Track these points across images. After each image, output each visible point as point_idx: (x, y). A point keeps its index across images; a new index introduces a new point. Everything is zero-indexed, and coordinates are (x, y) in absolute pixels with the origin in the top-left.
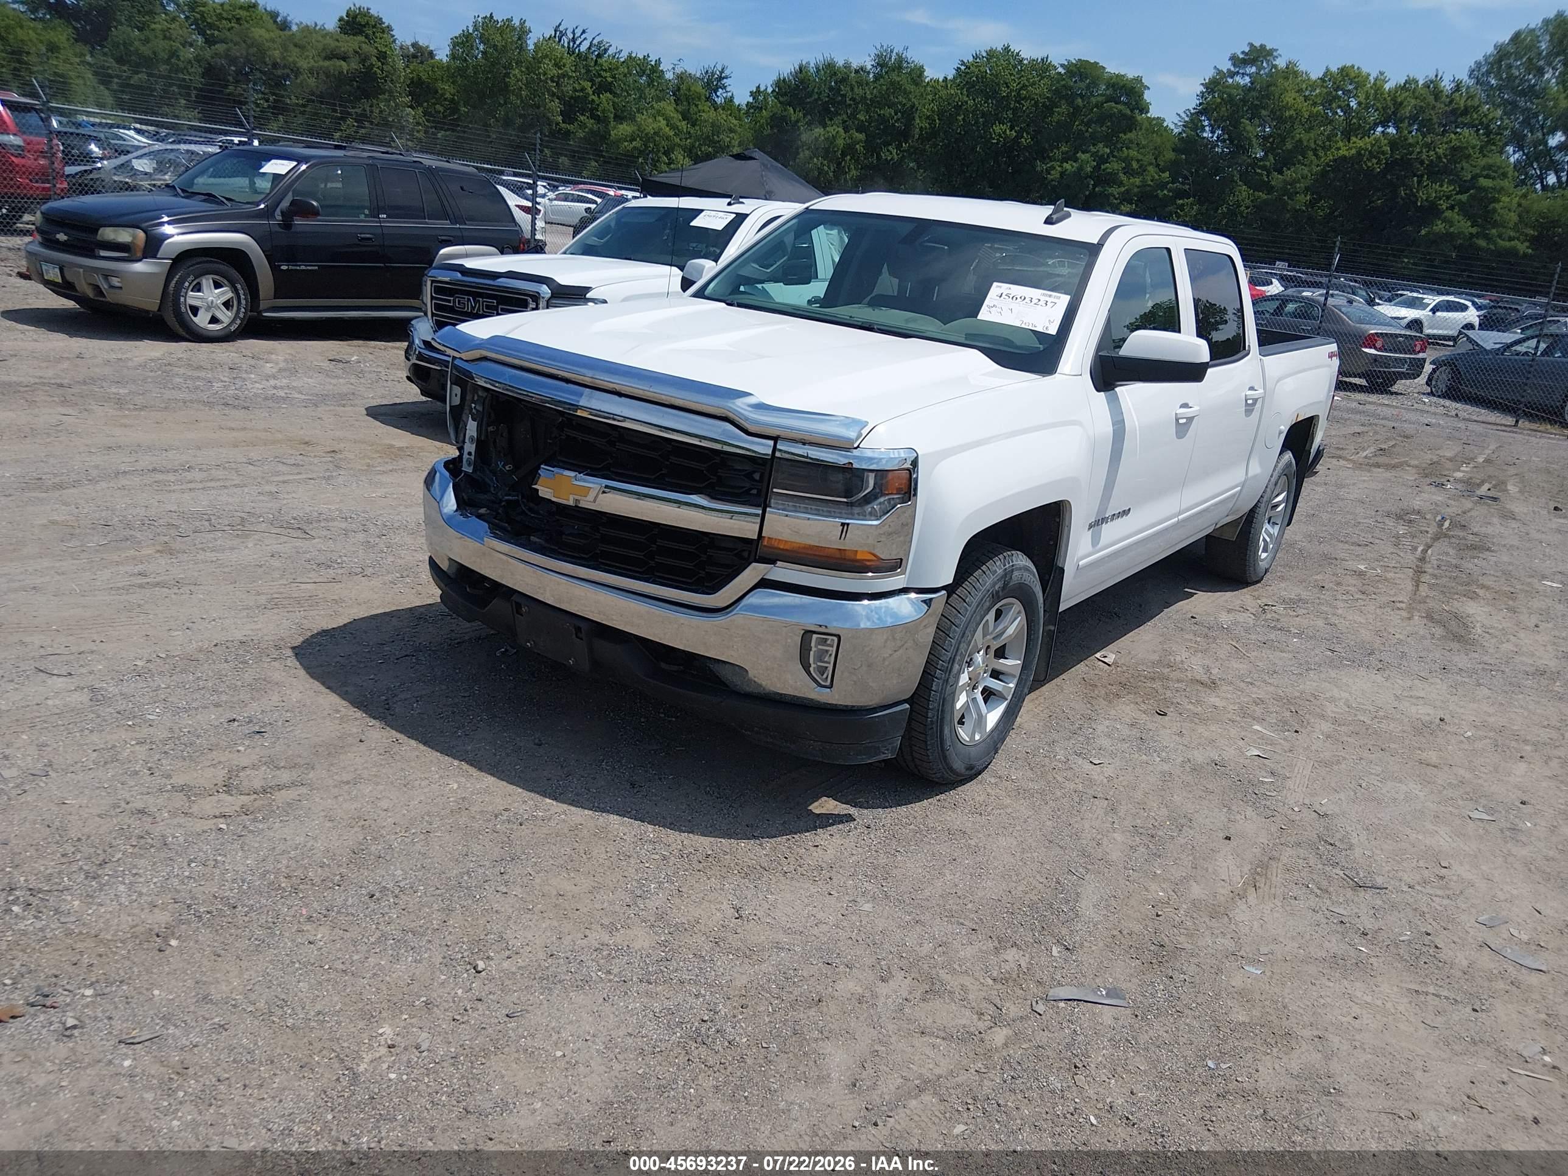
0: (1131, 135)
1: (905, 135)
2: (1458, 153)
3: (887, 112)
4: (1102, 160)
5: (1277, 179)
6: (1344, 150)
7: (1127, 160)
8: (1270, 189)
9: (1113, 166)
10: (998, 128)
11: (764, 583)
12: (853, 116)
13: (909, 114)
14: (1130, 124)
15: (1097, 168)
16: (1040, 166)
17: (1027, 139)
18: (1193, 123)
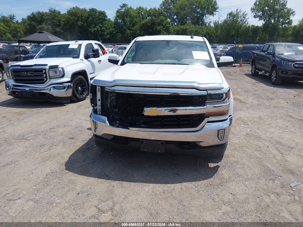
0: (105, 22)
1: (59, 25)
2: (162, 21)
3: (54, 21)
4: (101, 27)
5: (133, 28)
6: (144, 22)
7: (106, 27)
8: (133, 30)
9: (103, 28)
10: (79, 22)
11: (208, 122)
12: (47, 22)
13: (59, 21)
14: (105, 20)
15: (101, 29)
16: (89, 29)
17: (85, 24)
18: (116, 19)
